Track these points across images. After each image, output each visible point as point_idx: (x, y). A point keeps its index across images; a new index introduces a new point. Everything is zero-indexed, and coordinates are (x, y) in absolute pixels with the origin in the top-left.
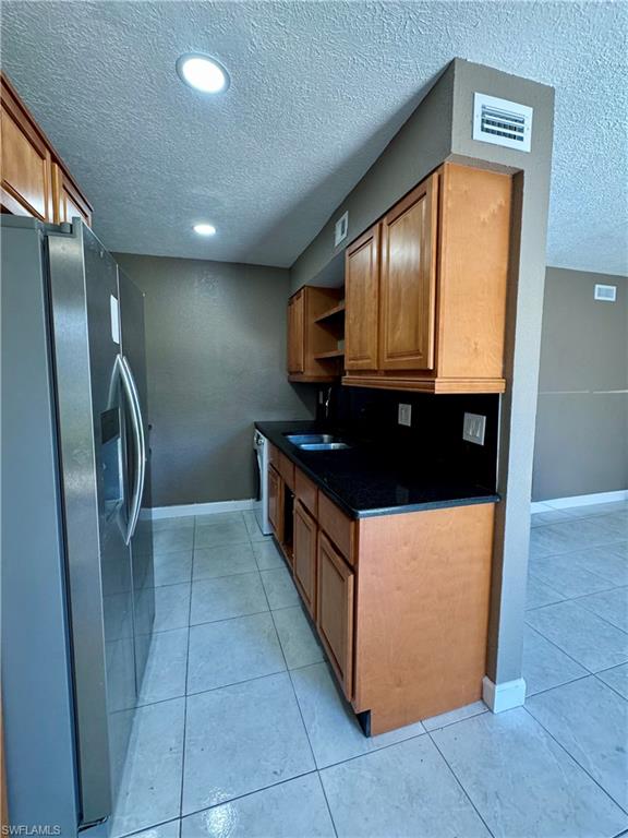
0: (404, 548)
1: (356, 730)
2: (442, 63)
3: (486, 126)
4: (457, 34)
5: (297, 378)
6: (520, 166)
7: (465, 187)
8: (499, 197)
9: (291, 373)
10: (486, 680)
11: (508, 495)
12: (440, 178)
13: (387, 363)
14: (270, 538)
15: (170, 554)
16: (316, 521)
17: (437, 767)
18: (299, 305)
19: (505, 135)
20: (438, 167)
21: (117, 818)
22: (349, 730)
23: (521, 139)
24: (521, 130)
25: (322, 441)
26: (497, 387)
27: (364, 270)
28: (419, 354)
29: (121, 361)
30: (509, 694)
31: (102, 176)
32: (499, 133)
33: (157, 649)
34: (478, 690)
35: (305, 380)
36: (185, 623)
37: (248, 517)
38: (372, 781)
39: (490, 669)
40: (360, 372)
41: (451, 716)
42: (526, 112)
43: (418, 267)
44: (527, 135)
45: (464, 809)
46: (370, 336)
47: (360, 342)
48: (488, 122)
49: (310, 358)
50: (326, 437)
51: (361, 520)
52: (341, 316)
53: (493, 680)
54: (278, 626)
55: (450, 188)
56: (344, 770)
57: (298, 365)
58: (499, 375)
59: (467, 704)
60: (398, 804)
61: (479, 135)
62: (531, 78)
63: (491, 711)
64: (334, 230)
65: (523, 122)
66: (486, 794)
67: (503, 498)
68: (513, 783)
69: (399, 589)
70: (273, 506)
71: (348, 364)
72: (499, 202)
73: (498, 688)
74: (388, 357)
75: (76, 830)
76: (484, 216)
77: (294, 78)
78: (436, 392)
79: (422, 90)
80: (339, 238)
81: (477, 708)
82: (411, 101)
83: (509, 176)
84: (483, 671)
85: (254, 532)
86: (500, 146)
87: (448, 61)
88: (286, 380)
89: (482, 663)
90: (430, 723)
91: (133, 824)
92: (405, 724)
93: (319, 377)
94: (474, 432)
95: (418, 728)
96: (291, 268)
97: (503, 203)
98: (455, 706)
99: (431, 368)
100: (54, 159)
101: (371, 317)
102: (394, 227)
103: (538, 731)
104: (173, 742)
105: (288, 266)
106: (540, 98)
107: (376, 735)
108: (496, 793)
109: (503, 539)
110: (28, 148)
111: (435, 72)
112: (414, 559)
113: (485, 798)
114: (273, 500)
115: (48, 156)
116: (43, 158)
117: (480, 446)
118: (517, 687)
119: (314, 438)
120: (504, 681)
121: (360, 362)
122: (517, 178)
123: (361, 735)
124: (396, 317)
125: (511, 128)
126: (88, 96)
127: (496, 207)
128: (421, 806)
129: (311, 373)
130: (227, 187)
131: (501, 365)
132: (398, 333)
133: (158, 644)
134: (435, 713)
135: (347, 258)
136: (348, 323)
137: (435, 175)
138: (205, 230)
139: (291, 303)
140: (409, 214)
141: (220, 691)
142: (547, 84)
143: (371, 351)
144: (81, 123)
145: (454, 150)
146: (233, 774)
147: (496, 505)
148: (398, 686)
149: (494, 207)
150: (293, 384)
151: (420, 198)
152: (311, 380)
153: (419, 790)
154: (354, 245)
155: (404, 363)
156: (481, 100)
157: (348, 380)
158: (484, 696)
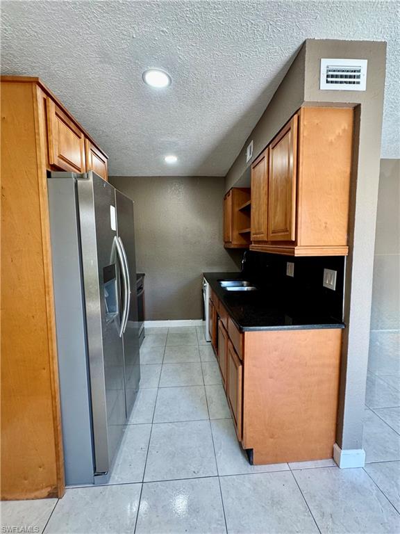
0: (274, 353)
1: (245, 460)
2: (298, 44)
3: (330, 79)
4: (304, 26)
5: (228, 246)
6: (358, 102)
7: (316, 121)
8: (342, 124)
9: (226, 242)
10: (336, 446)
11: (350, 324)
12: (299, 118)
13: (272, 237)
14: (209, 343)
15: (152, 347)
16: (227, 332)
17: (293, 491)
18: (229, 199)
19: (346, 82)
20: (298, 110)
21: (113, 475)
22: (241, 459)
23: (358, 83)
24: (359, 77)
25: (243, 286)
26: (343, 252)
27: (260, 176)
28: (287, 231)
29: (117, 241)
30: (351, 458)
31: (114, 138)
32: (341, 82)
33: (141, 397)
34: (330, 451)
35: (232, 247)
36: (157, 386)
37: (198, 330)
38: (250, 489)
39: (338, 439)
40: (259, 242)
41: (309, 464)
42: (362, 64)
43: (287, 175)
44: (363, 80)
45: (306, 518)
46: (263, 220)
47: (258, 223)
48: (332, 76)
49: (236, 233)
50: (245, 283)
51: (246, 333)
52: (249, 207)
53: (340, 446)
54: (207, 394)
55: (305, 123)
56: (234, 480)
57: (229, 237)
58: (345, 243)
59: (321, 459)
60: (264, 505)
61: (324, 86)
62: (366, 39)
63: (338, 466)
64: (246, 152)
65: (359, 71)
66: (323, 513)
67: (347, 326)
68: (345, 512)
69: (271, 377)
70: (211, 324)
71: (253, 237)
72: (343, 128)
73: (343, 452)
74: (273, 233)
75: (93, 475)
76: (332, 138)
77: (207, 71)
78: (296, 255)
79: (288, 62)
80: (249, 157)
81: (329, 462)
82: (282, 70)
83: (351, 109)
84: (333, 440)
85: (201, 339)
86: (342, 91)
87: (301, 42)
88: (222, 246)
89: (333, 434)
90: (293, 465)
91: (120, 480)
92: (276, 462)
93: (241, 245)
94: (330, 281)
95: (285, 466)
96: (226, 176)
97: (347, 128)
98: (312, 458)
99: (294, 239)
100: (86, 136)
101: (264, 208)
102: (275, 149)
103: (371, 485)
104: (143, 445)
105: (224, 176)
106: (375, 52)
107: (256, 465)
108: (331, 515)
109: (347, 354)
110: (72, 135)
111: (294, 50)
112: (282, 360)
113: (323, 515)
114: (211, 321)
115: (82, 136)
116: (80, 138)
117: (333, 291)
118: (358, 454)
119: (237, 283)
120: (347, 449)
121: (258, 236)
122: (357, 109)
123: (247, 463)
124: (276, 207)
125: (350, 77)
126: (102, 100)
127: (341, 131)
128: (279, 510)
129: (236, 243)
130: (180, 135)
131: (346, 237)
132: (277, 217)
133: (141, 394)
134: (298, 460)
135: (252, 170)
136: (253, 211)
137: (296, 116)
138: (171, 160)
139: (225, 199)
140: (282, 142)
141: (170, 424)
142: (379, 40)
143: (263, 229)
144: (100, 114)
145: (306, 99)
146: (172, 468)
147: (343, 329)
148: (272, 438)
149: (339, 131)
150: (226, 249)
151: (287, 132)
152: (236, 247)
153: (279, 501)
154: (256, 162)
155: (280, 237)
156: (326, 63)
157: (254, 247)
158: (334, 456)
